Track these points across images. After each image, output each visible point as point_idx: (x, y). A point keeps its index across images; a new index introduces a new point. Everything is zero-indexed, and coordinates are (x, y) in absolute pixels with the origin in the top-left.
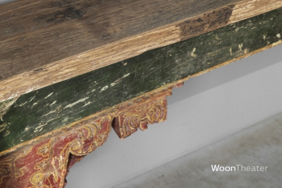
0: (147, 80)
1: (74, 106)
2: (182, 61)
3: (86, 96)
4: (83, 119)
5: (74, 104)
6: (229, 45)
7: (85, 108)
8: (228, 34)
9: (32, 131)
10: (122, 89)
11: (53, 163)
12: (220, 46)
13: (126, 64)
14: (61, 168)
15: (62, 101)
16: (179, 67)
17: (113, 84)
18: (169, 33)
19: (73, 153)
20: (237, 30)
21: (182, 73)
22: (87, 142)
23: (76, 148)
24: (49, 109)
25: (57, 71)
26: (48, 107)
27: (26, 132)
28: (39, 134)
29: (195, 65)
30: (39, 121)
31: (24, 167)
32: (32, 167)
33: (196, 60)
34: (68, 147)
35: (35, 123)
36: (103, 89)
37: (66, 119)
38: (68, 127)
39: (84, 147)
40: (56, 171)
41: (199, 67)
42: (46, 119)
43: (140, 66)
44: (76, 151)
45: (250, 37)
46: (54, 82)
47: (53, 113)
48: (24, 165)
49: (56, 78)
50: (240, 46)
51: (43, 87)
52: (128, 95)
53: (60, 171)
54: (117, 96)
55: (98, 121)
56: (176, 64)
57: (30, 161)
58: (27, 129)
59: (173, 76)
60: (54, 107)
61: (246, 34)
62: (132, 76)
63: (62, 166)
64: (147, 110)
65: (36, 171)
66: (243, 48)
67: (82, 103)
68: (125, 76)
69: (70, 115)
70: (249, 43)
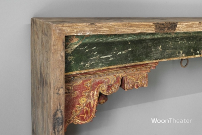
0: (139, 55)
1: (105, 58)
2: (155, 51)
3: (111, 54)
4: (109, 67)
5: (105, 57)
6: (176, 49)
7: (110, 61)
8: (176, 43)
9: (84, 65)
10: (127, 56)
11: (91, 94)
12: (172, 49)
13: (130, 43)
14: (95, 99)
15: (100, 54)
16: (154, 54)
17: (123, 52)
18: (150, 26)
19: (101, 92)
20: (180, 42)
21: (155, 57)
22: (109, 86)
23: (103, 89)
24: (93, 56)
25: (100, 27)
26: (93, 54)
27: (81, 65)
28: (87, 68)
29: (161, 55)
30: (88, 61)
31: (77, 92)
32: (81, 93)
33: (161, 52)
34: (99, 87)
35: (86, 61)
36: (119, 53)
37: (101, 64)
38: (102, 69)
39: (107, 90)
40: (92, 100)
41: (163, 56)
42: (91, 61)
43: (136, 46)
44: (103, 91)
45: (185, 48)
46: (99, 34)
47: (95, 59)
48: (77, 90)
49: (100, 31)
50: (181, 52)
51: (93, 34)
52: (130, 61)
53: (94, 101)
54: (125, 59)
55: (115, 76)
56: (152, 51)
57: (80, 89)
58: (82, 63)
59: (151, 57)
60: (96, 55)
61: (184, 46)
62: (132, 50)
63: (96, 98)
64: (139, 77)
65: (83, 96)
66: (183, 53)
67: (109, 58)
68: (129, 50)
69: (103, 62)
70: (185, 51)
